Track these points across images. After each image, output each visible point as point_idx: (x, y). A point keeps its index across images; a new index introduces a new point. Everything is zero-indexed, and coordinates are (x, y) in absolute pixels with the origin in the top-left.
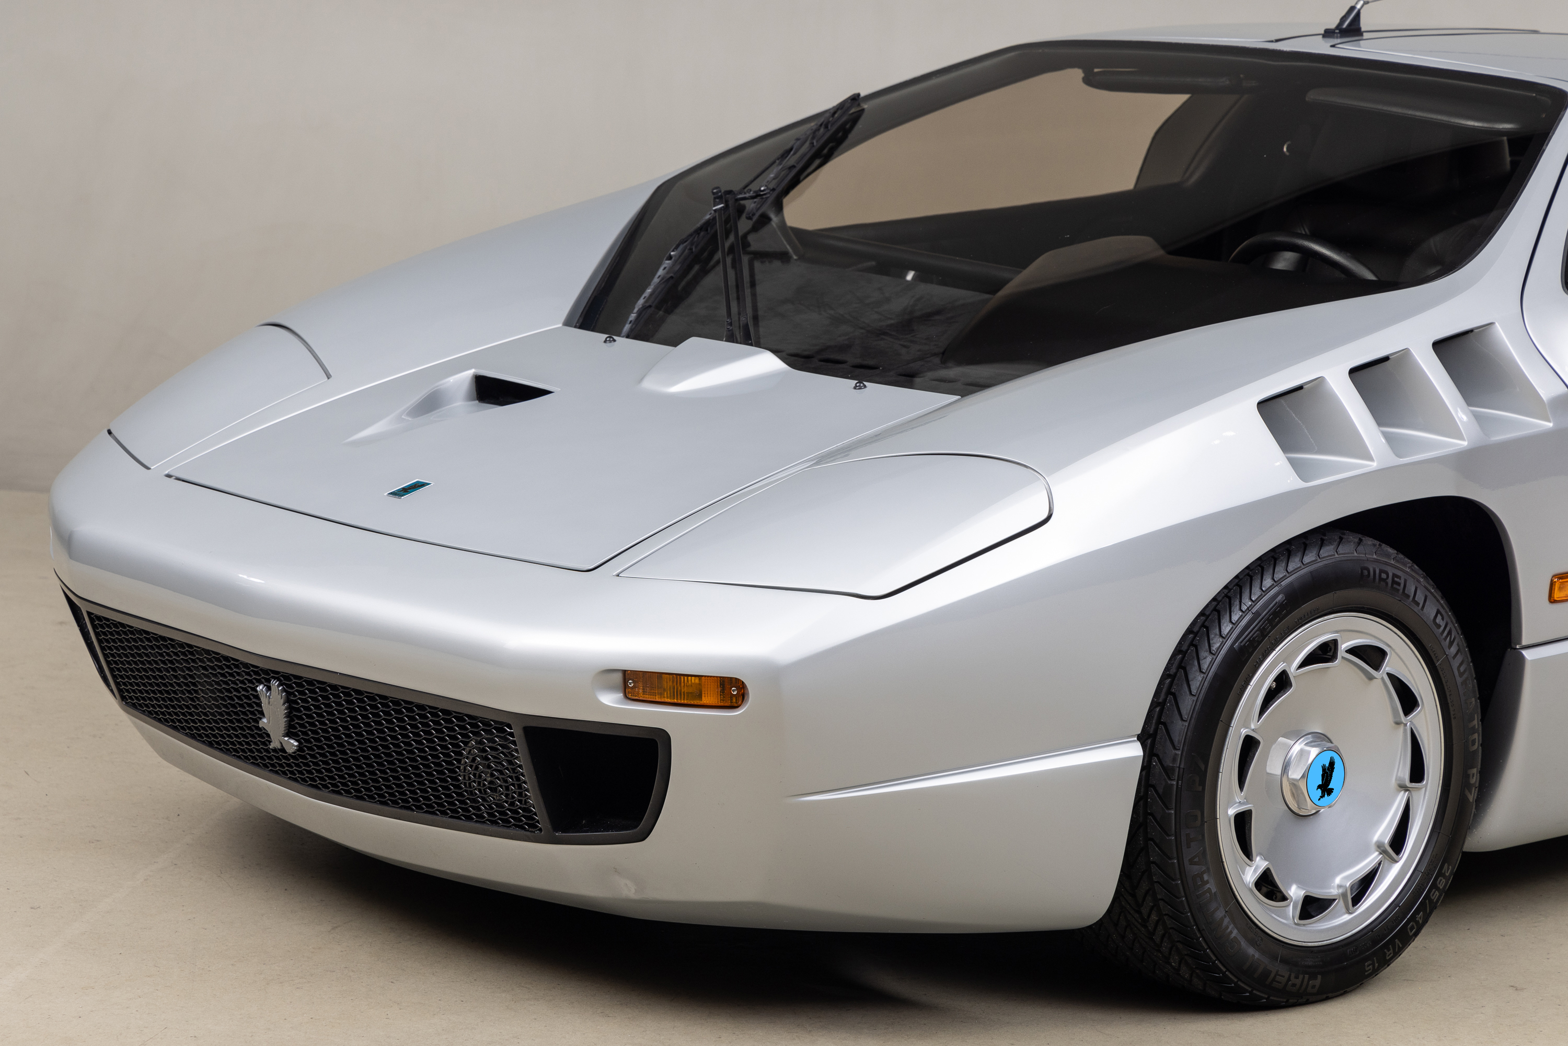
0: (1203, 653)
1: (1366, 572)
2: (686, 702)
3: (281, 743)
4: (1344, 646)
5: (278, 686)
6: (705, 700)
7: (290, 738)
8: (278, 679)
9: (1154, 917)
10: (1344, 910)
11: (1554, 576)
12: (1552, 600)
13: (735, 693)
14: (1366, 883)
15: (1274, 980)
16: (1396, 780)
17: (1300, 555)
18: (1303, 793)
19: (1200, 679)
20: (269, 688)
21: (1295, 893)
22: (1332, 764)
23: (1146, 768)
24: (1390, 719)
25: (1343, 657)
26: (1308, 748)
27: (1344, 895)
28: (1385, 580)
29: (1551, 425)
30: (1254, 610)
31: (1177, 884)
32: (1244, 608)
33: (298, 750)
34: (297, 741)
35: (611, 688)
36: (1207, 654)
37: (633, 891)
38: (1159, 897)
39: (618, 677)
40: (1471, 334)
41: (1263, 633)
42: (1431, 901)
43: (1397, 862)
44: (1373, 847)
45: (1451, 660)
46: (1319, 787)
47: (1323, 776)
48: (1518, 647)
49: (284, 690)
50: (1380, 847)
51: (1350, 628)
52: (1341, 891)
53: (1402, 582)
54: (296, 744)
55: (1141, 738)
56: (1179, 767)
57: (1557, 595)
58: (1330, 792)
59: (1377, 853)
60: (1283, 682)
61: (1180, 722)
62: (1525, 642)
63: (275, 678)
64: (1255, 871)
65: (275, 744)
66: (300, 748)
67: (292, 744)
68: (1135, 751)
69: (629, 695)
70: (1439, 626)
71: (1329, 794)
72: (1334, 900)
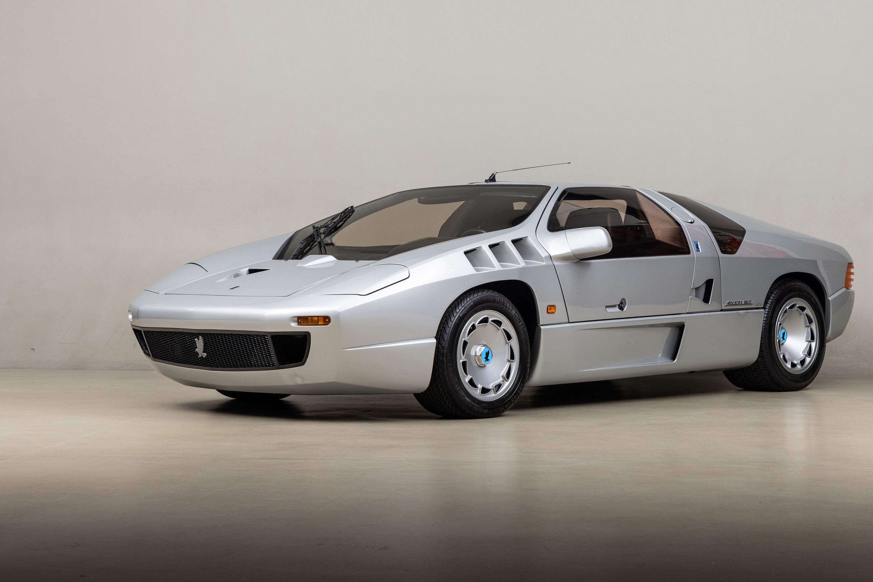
0: (452, 317)
1: (495, 299)
2: (315, 324)
3: (202, 355)
4: (490, 320)
5: (201, 337)
6: (320, 323)
7: (204, 353)
8: (201, 336)
9: (441, 389)
10: (494, 393)
11: (548, 306)
12: (548, 313)
13: (327, 321)
14: (499, 386)
15: (474, 408)
16: (507, 359)
17: (477, 293)
18: (481, 359)
19: (451, 323)
20: (199, 339)
21: (480, 386)
22: (488, 352)
23: (437, 348)
24: (504, 342)
25: (490, 323)
26: (482, 347)
27: (493, 389)
28: (501, 302)
29: (545, 263)
30: (465, 306)
31: (447, 379)
32: (462, 306)
33: (206, 356)
34: (206, 353)
35: (294, 321)
36: (453, 317)
37: (301, 381)
38: (442, 383)
39: (296, 319)
40: (522, 240)
41: (468, 312)
42: (518, 393)
43: (508, 381)
44: (501, 377)
45: (520, 326)
46: (485, 358)
47: (486, 355)
48: (539, 325)
49: (203, 339)
50: (503, 377)
51: (492, 315)
52: (492, 388)
53: (505, 303)
54: (206, 354)
55: (436, 338)
56: (446, 347)
57: (549, 311)
58: (488, 360)
59: (502, 379)
60: (473, 327)
61: (446, 335)
62: (541, 323)
63: (200, 335)
64: (468, 378)
65: (200, 356)
66: (207, 356)
67: (204, 355)
68: (434, 341)
69: (299, 323)
70: (516, 316)
71: (488, 361)
72: (491, 390)
